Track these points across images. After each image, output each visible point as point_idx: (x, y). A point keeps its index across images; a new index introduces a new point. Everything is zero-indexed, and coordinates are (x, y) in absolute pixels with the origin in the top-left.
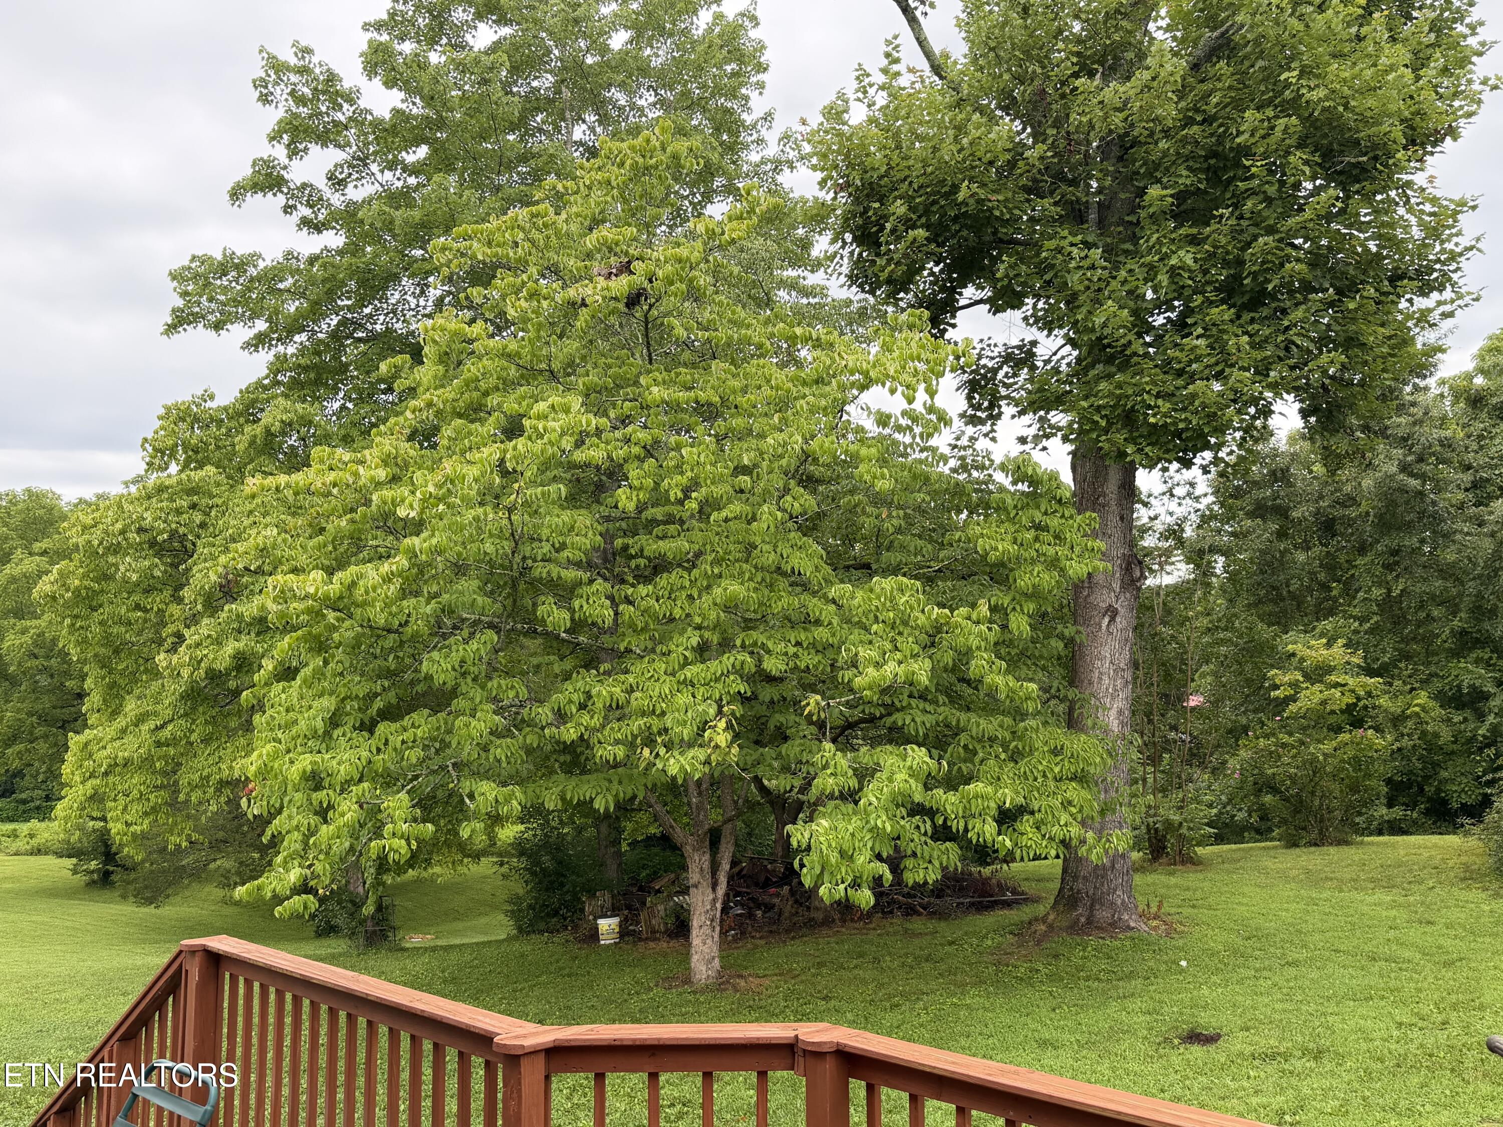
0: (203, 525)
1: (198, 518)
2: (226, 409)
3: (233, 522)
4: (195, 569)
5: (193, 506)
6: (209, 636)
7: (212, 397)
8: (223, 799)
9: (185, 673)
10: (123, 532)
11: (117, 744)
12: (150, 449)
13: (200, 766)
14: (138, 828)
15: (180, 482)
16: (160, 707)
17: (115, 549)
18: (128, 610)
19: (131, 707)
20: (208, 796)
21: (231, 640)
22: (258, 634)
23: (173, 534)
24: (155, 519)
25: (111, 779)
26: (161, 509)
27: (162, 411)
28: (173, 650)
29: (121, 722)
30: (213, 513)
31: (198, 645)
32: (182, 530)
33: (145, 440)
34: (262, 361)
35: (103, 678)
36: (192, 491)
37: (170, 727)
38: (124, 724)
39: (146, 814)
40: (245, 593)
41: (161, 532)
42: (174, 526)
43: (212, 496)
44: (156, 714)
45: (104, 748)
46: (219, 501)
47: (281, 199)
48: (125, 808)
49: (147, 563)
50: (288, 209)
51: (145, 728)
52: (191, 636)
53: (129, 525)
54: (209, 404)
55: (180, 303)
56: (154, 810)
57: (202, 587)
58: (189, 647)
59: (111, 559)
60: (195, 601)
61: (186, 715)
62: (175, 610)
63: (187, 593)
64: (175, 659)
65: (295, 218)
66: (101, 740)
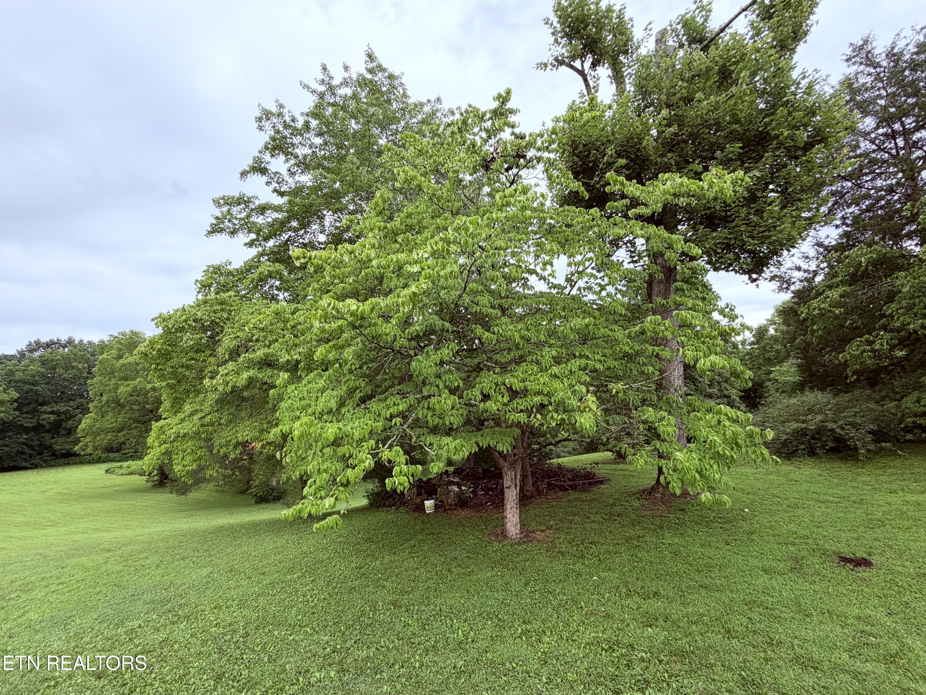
0: (228, 319)
1: (226, 315)
2: (237, 270)
3: (243, 317)
4: (224, 339)
5: (222, 310)
6: (233, 370)
7: (230, 263)
8: (238, 452)
9: (221, 388)
10: (185, 321)
11: (180, 426)
12: (199, 285)
13: (225, 435)
14: (190, 468)
15: (216, 299)
16: (203, 407)
17: (181, 329)
18: (187, 360)
19: (188, 408)
20: (229, 450)
21: (244, 372)
22: (259, 369)
23: (212, 322)
24: (203, 315)
25: (175, 444)
26: (206, 310)
27: (206, 268)
28: (212, 378)
29: (181, 416)
30: (233, 313)
31: (227, 374)
32: (217, 320)
33: (197, 281)
34: (253, 252)
35: (172, 394)
36: (222, 303)
37: (209, 417)
38: (183, 416)
39: (195, 461)
40: (250, 350)
41: (206, 321)
42: (213, 318)
43: (232, 306)
44: (201, 411)
45: (172, 428)
46: (236, 308)
47: (265, 179)
48: (183, 458)
49: (198, 336)
50: (268, 183)
51: (196, 418)
52: (222, 370)
53: (189, 317)
54: (228, 267)
55: (214, 221)
56: (200, 459)
57: (229, 347)
58: (222, 376)
59: (179, 334)
60: (225, 354)
61: (218, 410)
62: (212, 360)
63: (220, 350)
64: (214, 382)
65: (271, 188)
66: (170, 424)
